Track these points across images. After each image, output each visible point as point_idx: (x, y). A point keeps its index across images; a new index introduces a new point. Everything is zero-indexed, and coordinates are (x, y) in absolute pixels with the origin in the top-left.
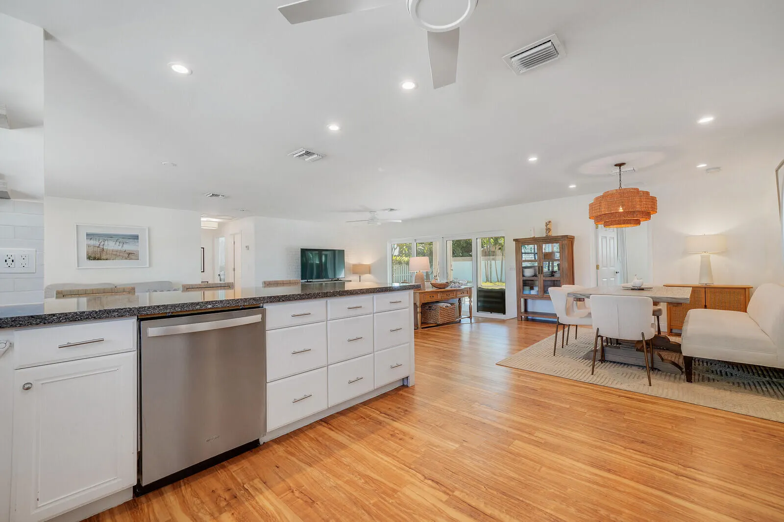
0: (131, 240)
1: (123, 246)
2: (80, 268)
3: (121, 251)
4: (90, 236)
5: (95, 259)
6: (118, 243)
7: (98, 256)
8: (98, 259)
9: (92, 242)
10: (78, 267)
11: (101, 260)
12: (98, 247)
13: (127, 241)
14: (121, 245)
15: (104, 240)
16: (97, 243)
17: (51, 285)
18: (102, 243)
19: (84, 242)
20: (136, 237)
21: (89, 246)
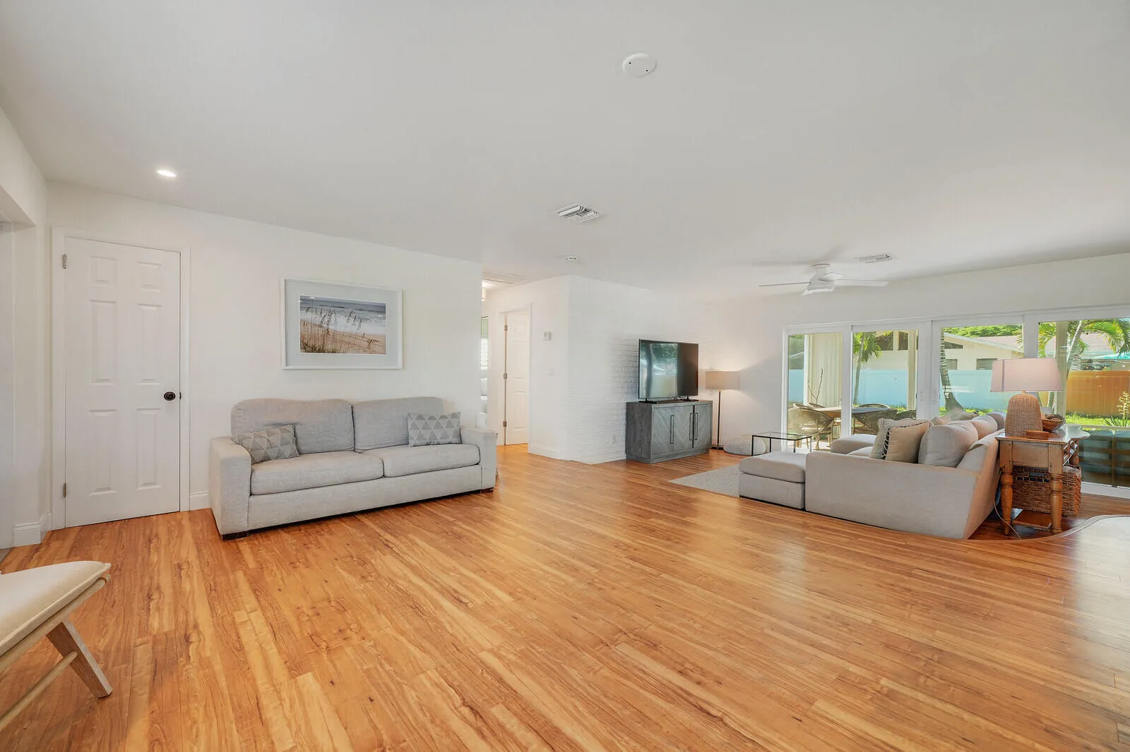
0: (371, 314)
1: (360, 326)
2: (289, 367)
3: (355, 336)
4: (307, 304)
5: (313, 350)
6: (352, 319)
7: (319, 344)
8: (319, 351)
9: (310, 316)
10: (286, 365)
11: (324, 352)
12: (320, 326)
13: (367, 317)
14: (357, 323)
15: (330, 313)
16: (318, 319)
17: (242, 403)
18: (326, 319)
19: (298, 315)
20: (381, 309)
21: (304, 323)
